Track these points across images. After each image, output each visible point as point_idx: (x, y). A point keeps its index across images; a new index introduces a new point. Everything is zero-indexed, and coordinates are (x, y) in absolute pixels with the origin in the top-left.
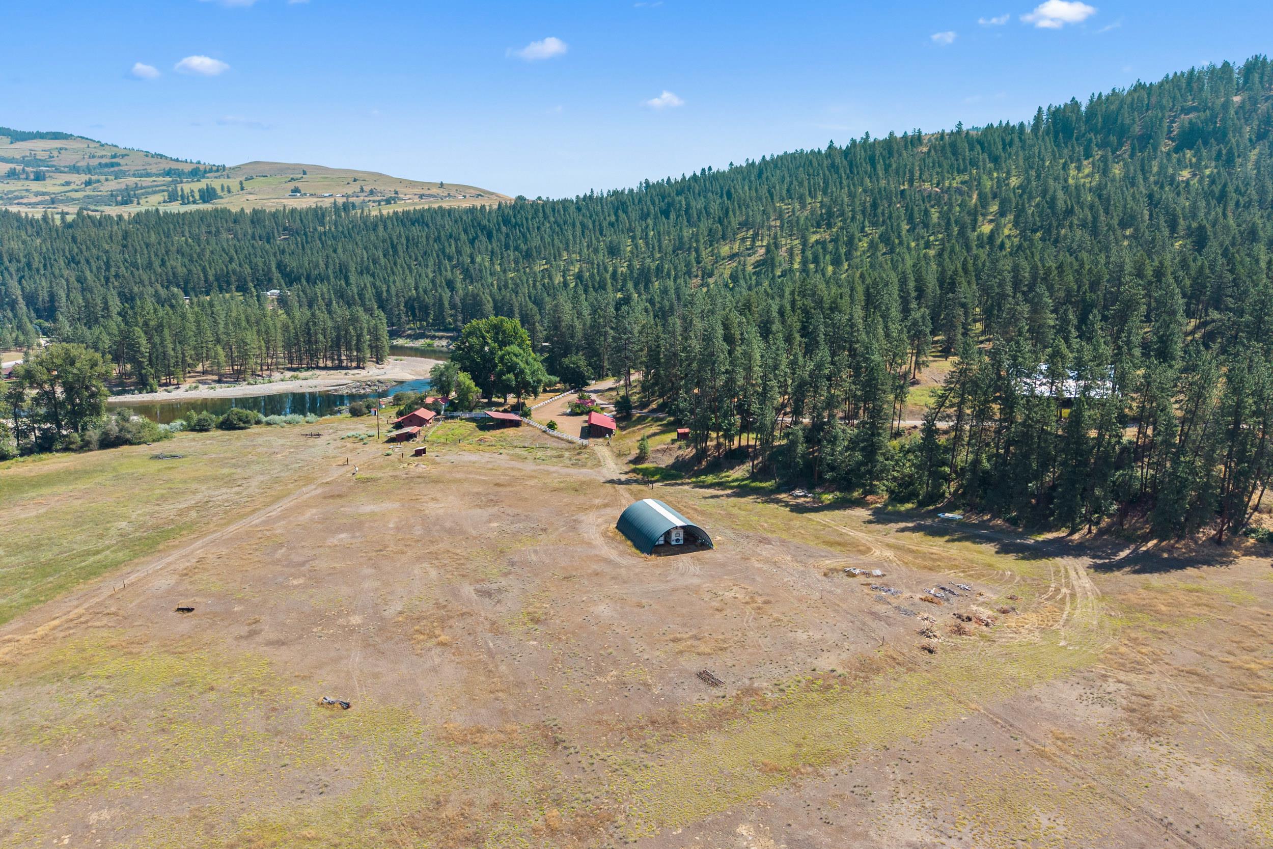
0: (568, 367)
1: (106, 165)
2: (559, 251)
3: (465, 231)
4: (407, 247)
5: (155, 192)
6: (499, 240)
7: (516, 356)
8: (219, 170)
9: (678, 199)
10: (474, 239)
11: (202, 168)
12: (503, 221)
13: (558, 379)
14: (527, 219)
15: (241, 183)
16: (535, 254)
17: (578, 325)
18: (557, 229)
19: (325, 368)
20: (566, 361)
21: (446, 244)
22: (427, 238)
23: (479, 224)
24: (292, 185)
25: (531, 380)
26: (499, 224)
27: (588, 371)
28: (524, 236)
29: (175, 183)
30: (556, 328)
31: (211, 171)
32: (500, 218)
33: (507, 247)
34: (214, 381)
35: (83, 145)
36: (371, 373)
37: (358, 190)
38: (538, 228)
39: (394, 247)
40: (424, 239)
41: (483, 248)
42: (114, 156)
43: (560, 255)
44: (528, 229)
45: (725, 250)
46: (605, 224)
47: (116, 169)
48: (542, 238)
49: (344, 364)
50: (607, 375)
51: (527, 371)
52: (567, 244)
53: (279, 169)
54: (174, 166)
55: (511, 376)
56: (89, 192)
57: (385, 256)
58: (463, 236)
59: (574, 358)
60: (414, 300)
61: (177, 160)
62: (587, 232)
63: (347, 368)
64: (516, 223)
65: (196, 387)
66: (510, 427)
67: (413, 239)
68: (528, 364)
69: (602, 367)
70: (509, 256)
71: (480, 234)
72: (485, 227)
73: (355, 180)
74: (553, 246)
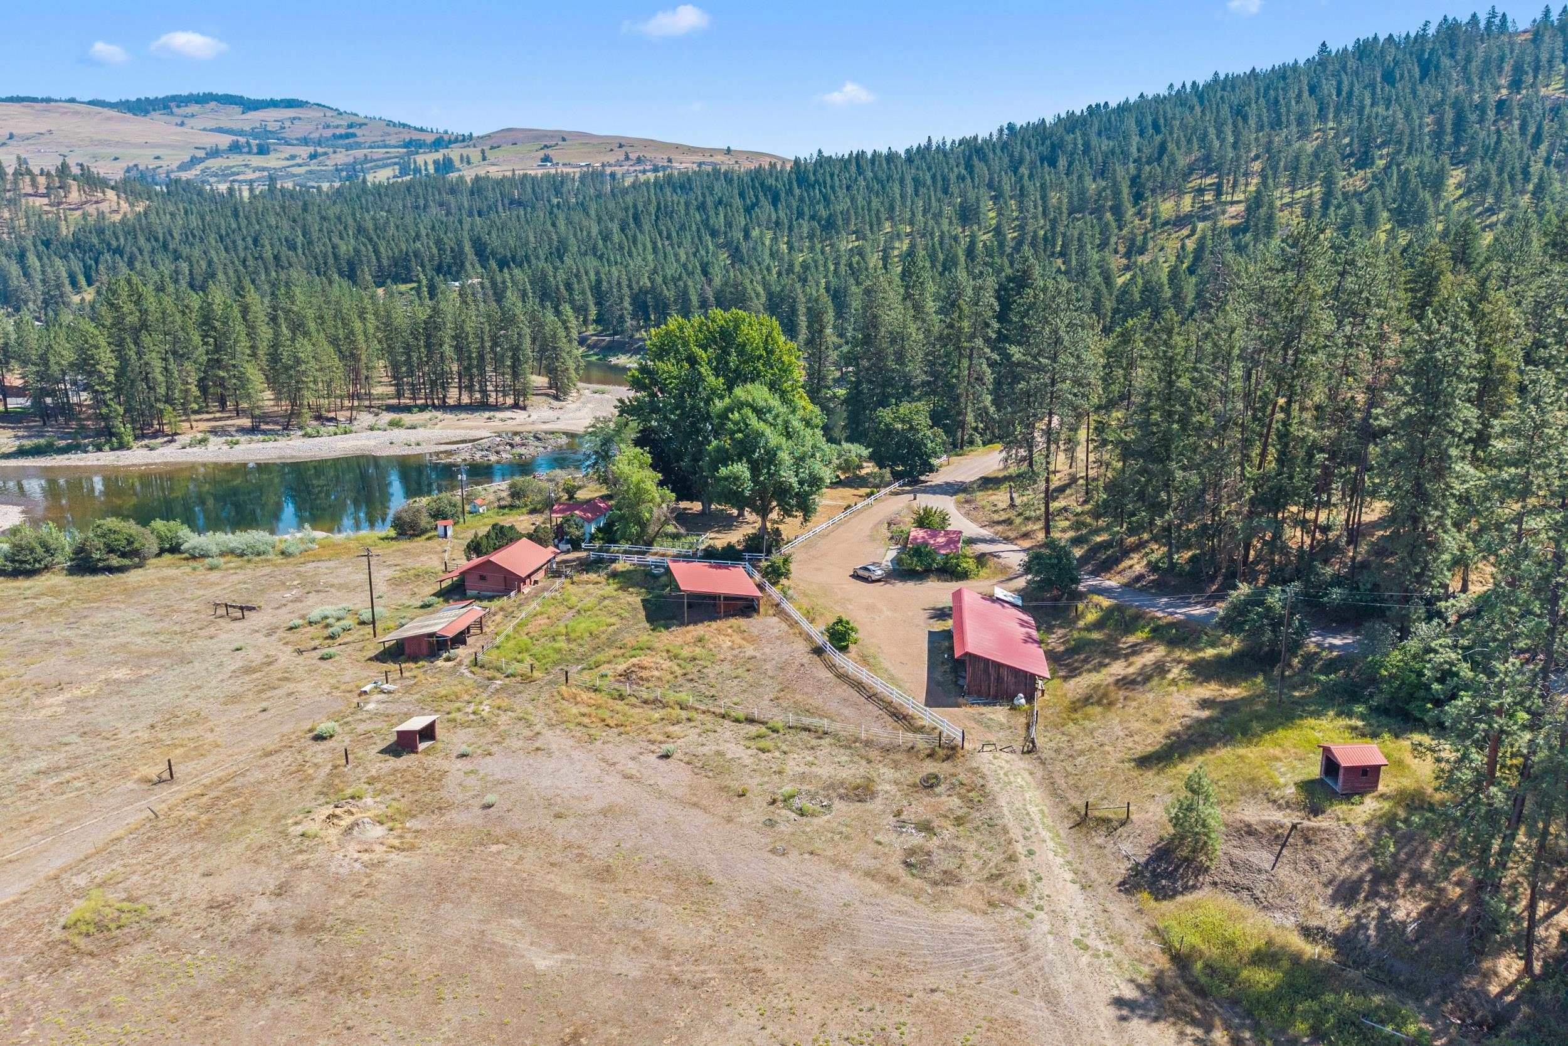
0: (889, 431)
1: (341, 137)
2: (878, 218)
3: (742, 195)
4: (657, 217)
5: (385, 166)
6: (789, 207)
7: (759, 412)
8: (465, 140)
9: (1069, 138)
10: (754, 205)
11: (446, 138)
12: (798, 179)
13: (865, 452)
14: (832, 175)
15: (483, 152)
16: (840, 222)
17: (915, 333)
18: (876, 187)
19: (459, 408)
20: (886, 414)
21: (712, 213)
22: (687, 204)
23: (762, 184)
24: (541, 154)
25: (794, 480)
26: (790, 183)
27: (931, 436)
28: (826, 198)
29: (409, 154)
30: (867, 340)
31: (456, 141)
32: (793, 176)
33: (800, 215)
34: (243, 430)
35: (316, 114)
36: (534, 417)
37: (622, 158)
38: (848, 188)
39: (636, 218)
40: (682, 208)
41: (764, 218)
42: (350, 126)
43: (879, 223)
44: (833, 188)
45: (1167, 208)
46: (953, 177)
47: (351, 140)
48: (853, 200)
49: (492, 400)
50: (971, 442)
51: (784, 456)
52: (892, 209)
53: (535, 136)
54: (416, 136)
55: (741, 469)
56: (314, 166)
57: (623, 230)
58: (737, 202)
59: (905, 408)
60: (647, 293)
61: (422, 130)
62: (922, 190)
63: (496, 408)
64: (816, 181)
65: (203, 441)
66: (728, 615)
67: (666, 207)
68: (789, 436)
69: (962, 425)
70: (800, 226)
71: (762, 199)
72: (770, 188)
73: (621, 146)
74: (869, 210)
